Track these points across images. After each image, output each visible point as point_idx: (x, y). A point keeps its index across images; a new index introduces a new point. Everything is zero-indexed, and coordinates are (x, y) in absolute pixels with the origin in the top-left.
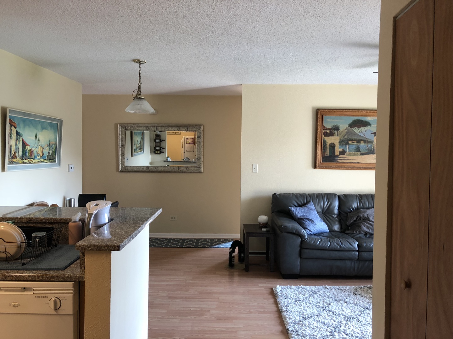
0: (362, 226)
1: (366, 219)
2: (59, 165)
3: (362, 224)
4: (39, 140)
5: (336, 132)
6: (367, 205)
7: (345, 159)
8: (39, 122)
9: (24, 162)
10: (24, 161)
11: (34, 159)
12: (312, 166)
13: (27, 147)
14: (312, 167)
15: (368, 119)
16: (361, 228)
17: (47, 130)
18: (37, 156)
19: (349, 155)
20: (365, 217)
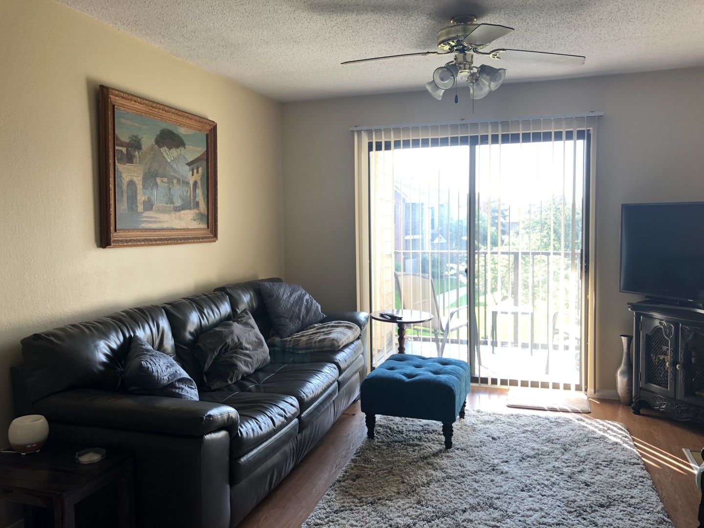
0: (238, 362)
1: (236, 348)
3: (235, 359)
5: (137, 153)
6: (213, 317)
7: (153, 220)
12: (96, 241)
14: (96, 245)
15: (182, 131)
16: (237, 370)
19: (159, 211)
20: (236, 343)
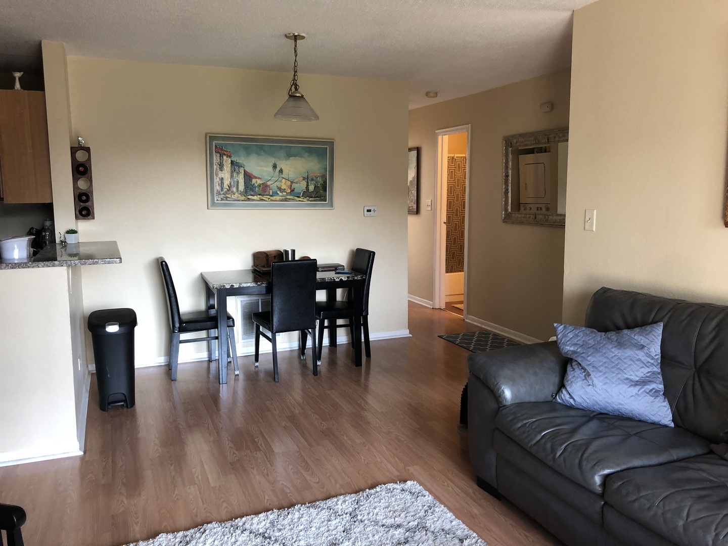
2: (332, 205)
4: (281, 171)
8: (281, 147)
9: (249, 199)
10: (250, 197)
11: (271, 196)
13: (254, 181)
17: (301, 156)
18: (278, 192)
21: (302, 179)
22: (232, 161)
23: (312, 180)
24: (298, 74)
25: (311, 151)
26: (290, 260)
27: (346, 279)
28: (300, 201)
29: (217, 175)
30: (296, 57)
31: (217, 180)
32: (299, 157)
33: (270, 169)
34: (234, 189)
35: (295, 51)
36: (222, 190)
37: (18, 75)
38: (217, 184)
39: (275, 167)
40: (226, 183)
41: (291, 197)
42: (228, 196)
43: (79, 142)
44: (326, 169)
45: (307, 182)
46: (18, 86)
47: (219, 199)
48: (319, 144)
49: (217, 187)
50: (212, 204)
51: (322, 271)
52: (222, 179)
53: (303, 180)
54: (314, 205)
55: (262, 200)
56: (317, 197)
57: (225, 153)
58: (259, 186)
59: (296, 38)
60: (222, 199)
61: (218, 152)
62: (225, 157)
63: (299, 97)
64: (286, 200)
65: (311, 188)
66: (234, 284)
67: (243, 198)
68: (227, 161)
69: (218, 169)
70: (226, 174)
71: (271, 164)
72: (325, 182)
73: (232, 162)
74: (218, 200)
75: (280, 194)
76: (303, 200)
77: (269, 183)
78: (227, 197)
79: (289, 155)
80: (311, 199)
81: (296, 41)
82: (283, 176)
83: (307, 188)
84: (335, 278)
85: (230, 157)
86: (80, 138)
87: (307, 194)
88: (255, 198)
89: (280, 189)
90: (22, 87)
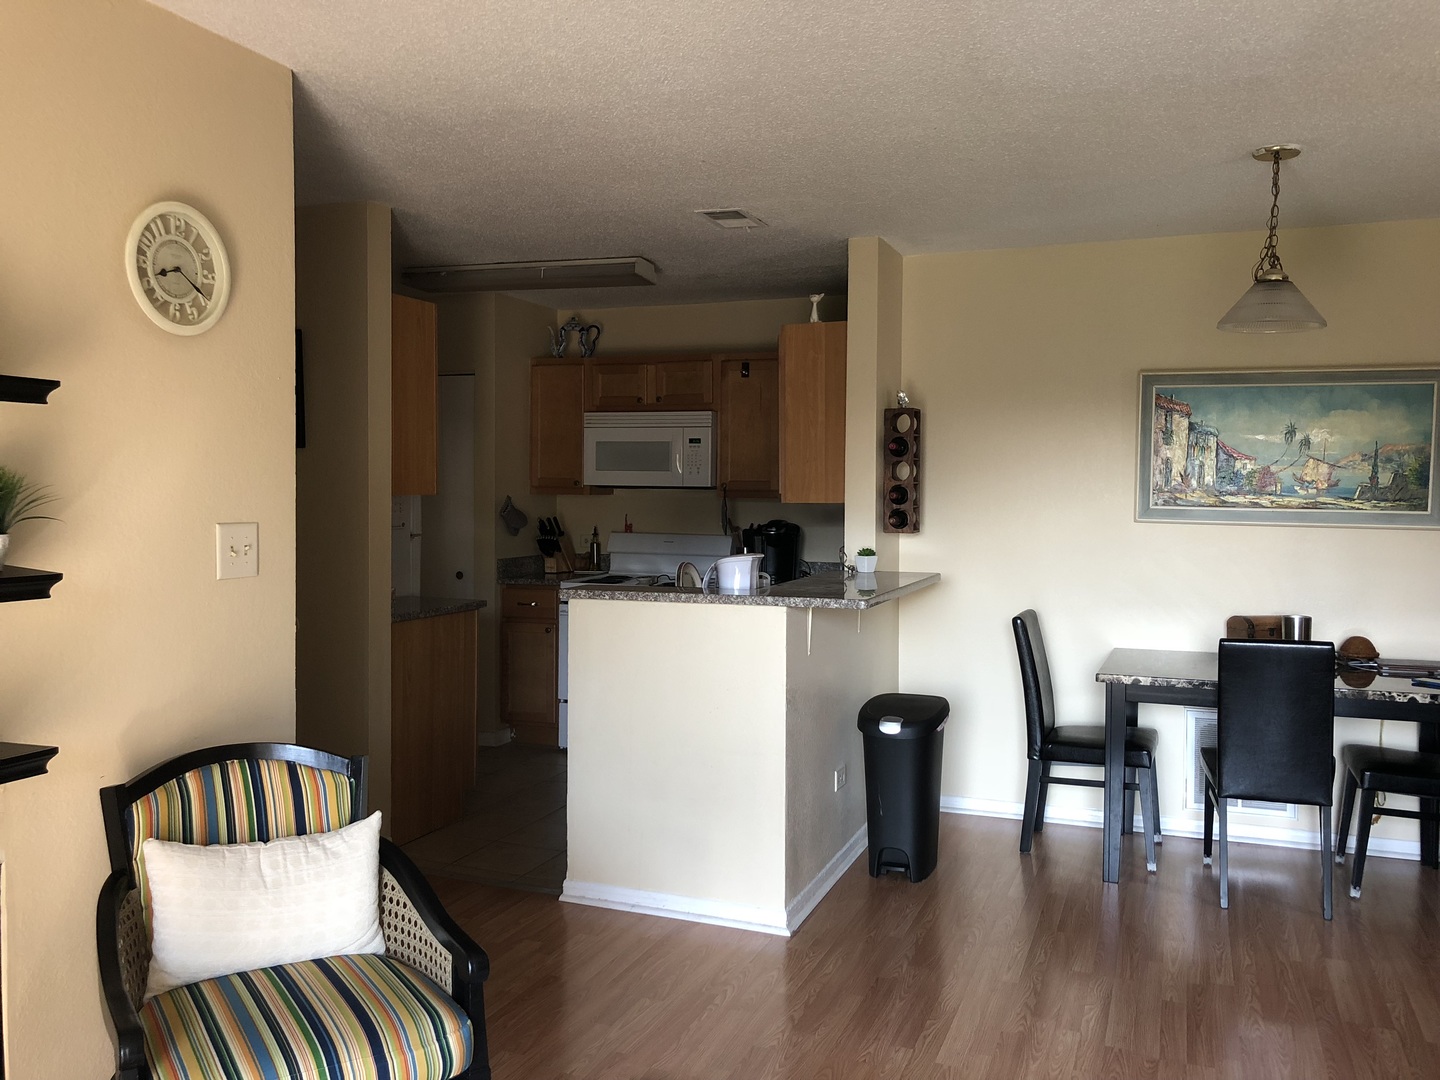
4: (1306, 442)
8: (1309, 390)
9: (1224, 502)
10: (1227, 498)
11: (1280, 496)
13: (1239, 464)
18: (1297, 488)
21: (1358, 458)
22: (1190, 423)
23: (1389, 460)
24: (1277, 231)
25: (1387, 396)
26: (1296, 638)
27: (1428, 700)
28: (1353, 508)
29: (1157, 453)
30: (1276, 197)
31: (1156, 463)
32: (1353, 409)
33: (1278, 438)
34: (1194, 483)
35: (1275, 184)
36: (1167, 482)
37: (816, 299)
38: (1157, 472)
39: (1291, 432)
40: (1177, 468)
41: (1328, 500)
42: (1178, 495)
43: (900, 400)
44: (1428, 437)
45: (1375, 466)
46: (815, 317)
47: (1160, 501)
48: (1412, 378)
49: (1157, 478)
50: (1145, 512)
51: (1391, 675)
52: (1167, 462)
53: (1363, 460)
54: (1391, 519)
55: (1256, 505)
56: (1400, 500)
57: (1177, 407)
58: (1252, 473)
59: (1277, 156)
60: (1166, 503)
61: (1162, 408)
62: (1176, 416)
63: (1279, 280)
64: (1315, 506)
65: (1385, 478)
66: (1140, 678)
67: (1212, 500)
68: (1181, 424)
69: (1161, 441)
70: (1176, 453)
71: (1283, 429)
72: (1425, 466)
73: (1191, 427)
74: (1156, 504)
75: (1302, 492)
76: (1361, 506)
77: (1273, 469)
78: (1177, 498)
79: (1327, 407)
80: (1382, 504)
81: (1277, 163)
82: (1310, 453)
83: (1374, 478)
84: (1395, 694)
85: (1188, 415)
86: (901, 395)
87: (1372, 491)
88: (1240, 499)
89: (1301, 481)
90: (821, 317)
